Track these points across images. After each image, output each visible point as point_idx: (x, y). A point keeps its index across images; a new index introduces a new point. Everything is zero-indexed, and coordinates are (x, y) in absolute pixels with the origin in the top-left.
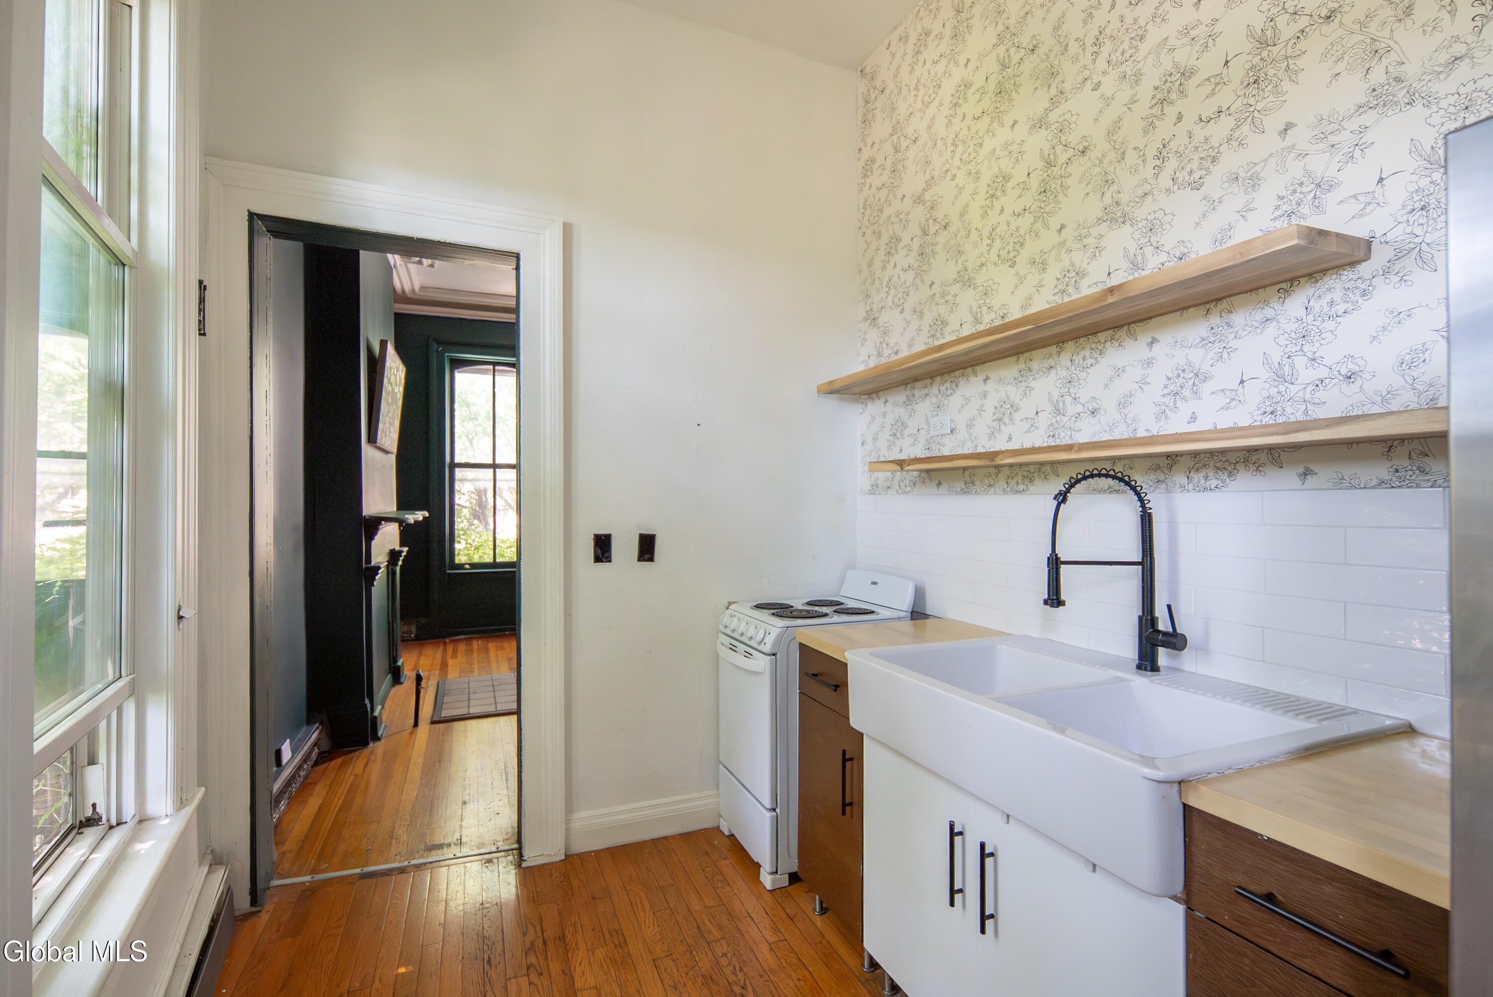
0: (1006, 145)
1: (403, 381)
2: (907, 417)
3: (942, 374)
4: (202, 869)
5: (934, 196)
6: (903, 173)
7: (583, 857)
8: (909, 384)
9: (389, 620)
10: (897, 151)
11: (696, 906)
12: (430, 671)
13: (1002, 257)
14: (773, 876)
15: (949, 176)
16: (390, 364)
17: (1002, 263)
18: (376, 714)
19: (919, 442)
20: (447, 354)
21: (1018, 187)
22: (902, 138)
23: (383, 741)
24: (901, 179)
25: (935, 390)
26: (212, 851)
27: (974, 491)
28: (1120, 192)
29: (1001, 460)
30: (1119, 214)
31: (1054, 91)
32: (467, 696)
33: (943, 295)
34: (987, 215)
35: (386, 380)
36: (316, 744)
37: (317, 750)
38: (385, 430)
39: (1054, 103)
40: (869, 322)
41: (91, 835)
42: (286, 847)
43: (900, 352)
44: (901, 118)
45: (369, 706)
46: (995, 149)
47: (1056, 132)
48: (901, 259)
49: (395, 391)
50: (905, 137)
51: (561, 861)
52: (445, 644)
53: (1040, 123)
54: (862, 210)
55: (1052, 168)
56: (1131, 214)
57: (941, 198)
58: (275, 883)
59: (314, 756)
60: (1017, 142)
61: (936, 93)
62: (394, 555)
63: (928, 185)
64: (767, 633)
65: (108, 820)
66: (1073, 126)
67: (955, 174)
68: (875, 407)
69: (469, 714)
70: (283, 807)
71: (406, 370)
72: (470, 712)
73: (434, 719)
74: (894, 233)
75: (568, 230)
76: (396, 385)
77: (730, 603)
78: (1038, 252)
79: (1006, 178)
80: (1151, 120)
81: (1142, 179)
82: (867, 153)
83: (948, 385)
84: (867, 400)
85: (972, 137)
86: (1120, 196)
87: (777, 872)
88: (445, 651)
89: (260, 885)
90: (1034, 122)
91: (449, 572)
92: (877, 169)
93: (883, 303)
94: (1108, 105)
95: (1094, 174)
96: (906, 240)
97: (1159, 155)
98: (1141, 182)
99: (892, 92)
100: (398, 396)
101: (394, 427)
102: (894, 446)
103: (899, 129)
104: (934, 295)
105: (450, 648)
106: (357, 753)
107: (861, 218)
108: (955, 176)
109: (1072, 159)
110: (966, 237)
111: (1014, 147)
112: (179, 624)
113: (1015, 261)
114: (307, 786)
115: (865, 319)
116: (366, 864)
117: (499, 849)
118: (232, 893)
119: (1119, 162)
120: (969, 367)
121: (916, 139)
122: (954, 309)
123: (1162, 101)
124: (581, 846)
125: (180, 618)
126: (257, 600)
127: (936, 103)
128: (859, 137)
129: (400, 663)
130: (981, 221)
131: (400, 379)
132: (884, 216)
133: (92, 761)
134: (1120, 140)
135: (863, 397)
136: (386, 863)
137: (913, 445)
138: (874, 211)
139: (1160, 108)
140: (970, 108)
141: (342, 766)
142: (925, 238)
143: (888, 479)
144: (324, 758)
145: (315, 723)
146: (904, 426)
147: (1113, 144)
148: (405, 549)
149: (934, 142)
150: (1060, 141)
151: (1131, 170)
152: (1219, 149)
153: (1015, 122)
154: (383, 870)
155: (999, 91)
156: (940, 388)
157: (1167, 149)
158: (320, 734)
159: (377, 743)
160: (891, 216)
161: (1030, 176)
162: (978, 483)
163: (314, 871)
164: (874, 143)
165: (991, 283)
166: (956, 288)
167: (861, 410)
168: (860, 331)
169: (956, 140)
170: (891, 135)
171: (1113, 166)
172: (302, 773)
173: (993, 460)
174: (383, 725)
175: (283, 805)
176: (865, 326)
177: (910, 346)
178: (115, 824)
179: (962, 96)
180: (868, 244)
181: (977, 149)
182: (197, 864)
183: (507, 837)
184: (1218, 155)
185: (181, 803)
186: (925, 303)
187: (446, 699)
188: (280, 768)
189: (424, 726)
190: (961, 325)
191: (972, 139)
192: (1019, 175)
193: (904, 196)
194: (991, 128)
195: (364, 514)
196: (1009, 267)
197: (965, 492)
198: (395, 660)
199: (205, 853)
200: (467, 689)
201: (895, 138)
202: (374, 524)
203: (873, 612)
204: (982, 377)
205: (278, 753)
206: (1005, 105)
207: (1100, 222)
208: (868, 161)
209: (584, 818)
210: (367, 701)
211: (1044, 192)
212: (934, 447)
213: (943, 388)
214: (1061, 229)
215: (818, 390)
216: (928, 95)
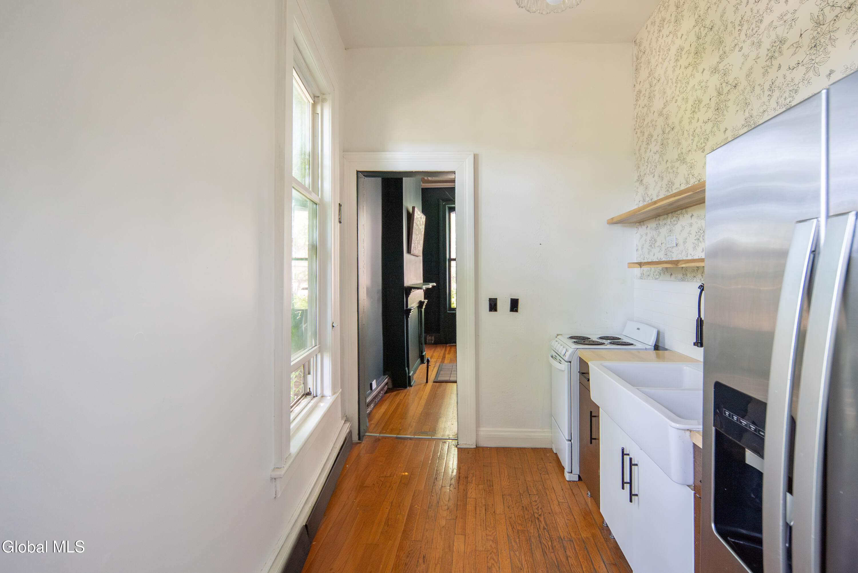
0: (700, 83)
1: (424, 223)
2: (656, 236)
3: (672, 213)
4: (342, 421)
5: (667, 111)
6: (653, 99)
7: (484, 448)
8: (657, 217)
9: (419, 333)
10: (651, 86)
11: (529, 479)
12: (438, 359)
13: (698, 146)
14: (569, 474)
15: (674, 101)
16: (417, 217)
17: (698, 150)
18: (411, 375)
19: (662, 251)
20: (447, 206)
21: (705, 107)
22: (653, 79)
23: (413, 387)
24: (653, 102)
25: (669, 221)
26: (346, 416)
27: (687, 280)
28: (753, 110)
29: (680, 265)
30: (752, 122)
31: (721, 52)
32: (451, 372)
33: (672, 167)
34: (692, 123)
35: (415, 224)
36: (387, 384)
37: (387, 386)
38: (415, 247)
39: (721, 58)
40: (639, 182)
41: (309, 398)
42: (372, 422)
43: (653, 199)
44: (653, 67)
45: (407, 372)
46: (695, 85)
47: (722, 75)
48: (654, 147)
49: (420, 228)
50: (654, 78)
51: (474, 448)
52: (446, 347)
53: (715, 71)
54: (636, 119)
55: (721, 96)
56: (758, 122)
57: (670, 113)
58: (367, 434)
59: (385, 389)
60: (705, 81)
61: (668, 53)
62: (421, 303)
63: (665, 105)
64: (567, 351)
65: (313, 394)
66: (730, 72)
67: (677, 99)
68: (642, 230)
69: (450, 380)
70: (372, 407)
71: (426, 217)
72: (450, 379)
73: (435, 381)
74: (650, 132)
75: (476, 157)
76: (420, 225)
77: (558, 335)
78: (715, 144)
79: (700, 101)
80: (766, 69)
81: (763, 102)
82: (638, 87)
83: (674, 218)
84: (639, 226)
85: (684, 78)
86: (753, 112)
87: (571, 472)
88: (445, 350)
89: (361, 434)
90: (713, 70)
91: (448, 312)
92: (642, 96)
93: (645, 171)
94: (746, 60)
95: (740, 99)
96: (655, 137)
97: (770, 88)
98: (762, 104)
99: (648, 53)
100: (422, 230)
101: (420, 244)
102: (651, 252)
103: (652, 74)
104: (668, 167)
105: (448, 349)
106: (402, 391)
107: (635, 124)
108: (677, 100)
109: (730, 91)
110: (682, 135)
111: (703, 84)
112: (333, 329)
113: (704, 149)
114: (382, 401)
115: (638, 180)
116: (398, 434)
117: (450, 438)
118: (351, 433)
119: (752, 92)
120: (683, 209)
121: (659, 79)
122: (677, 176)
123: (772, 57)
124: (484, 443)
125: (333, 326)
126: (360, 321)
127: (668, 60)
128: (634, 78)
129: (424, 354)
130: (689, 126)
131: (423, 222)
132: (645, 123)
133: (309, 374)
134: (752, 80)
135: (637, 224)
136: (406, 435)
137: (659, 252)
138: (641, 120)
139: (770, 61)
140: (683, 62)
141: (396, 395)
142: (664, 135)
143: (648, 271)
144: (389, 391)
145: (386, 375)
146: (655, 241)
147: (749, 82)
148: (426, 301)
149: (667, 80)
150: (724, 80)
151: (758, 97)
152: (798, 86)
153: (704, 70)
154: (403, 437)
155: (696, 52)
156: (671, 220)
157: (774, 85)
158: (388, 380)
159: (411, 388)
160: (648, 123)
161: (711, 100)
162: (689, 275)
163: (380, 433)
164: (640, 82)
165: (693, 161)
166: (677, 164)
167: (636, 232)
168: (635, 187)
169: (677, 80)
170: (648, 77)
171: (749, 95)
172: (381, 395)
173: (677, 265)
174: (414, 380)
175: (372, 406)
176: (637, 184)
177: (657, 196)
178: (315, 396)
179: (679, 55)
180: (639, 138)
181: (687, 85)
182: (340, 419)
183: (454, 434)
184: (798, 89)
185: (334, 393)
186: (664, 172)
187: (442, 372)
188: (372, 391)
189: (430, 383)
190: (680, 185)
191: (684, 79)
192: (706, 101)
193: (654, 111)
194: (693, 73)
195: (405, 285)
196: (702, 152)
197: (683, 280)
198: (422, 352)
199: (344, 417)
200: (451, 369)
201: (650, 79)
202: (409, 290)
203: (632, 344)
204: (690, 215)
205: (371, 385)
206: (699, 60)
207: (743, 127)
208: (638, 92)
209: (484, 430)
210: (407, 369)
211: (717, 109)
212: (669, 253)
213: (672, 220)
214: (725, 131)
215: (607, 222)
216: (664, 55)
